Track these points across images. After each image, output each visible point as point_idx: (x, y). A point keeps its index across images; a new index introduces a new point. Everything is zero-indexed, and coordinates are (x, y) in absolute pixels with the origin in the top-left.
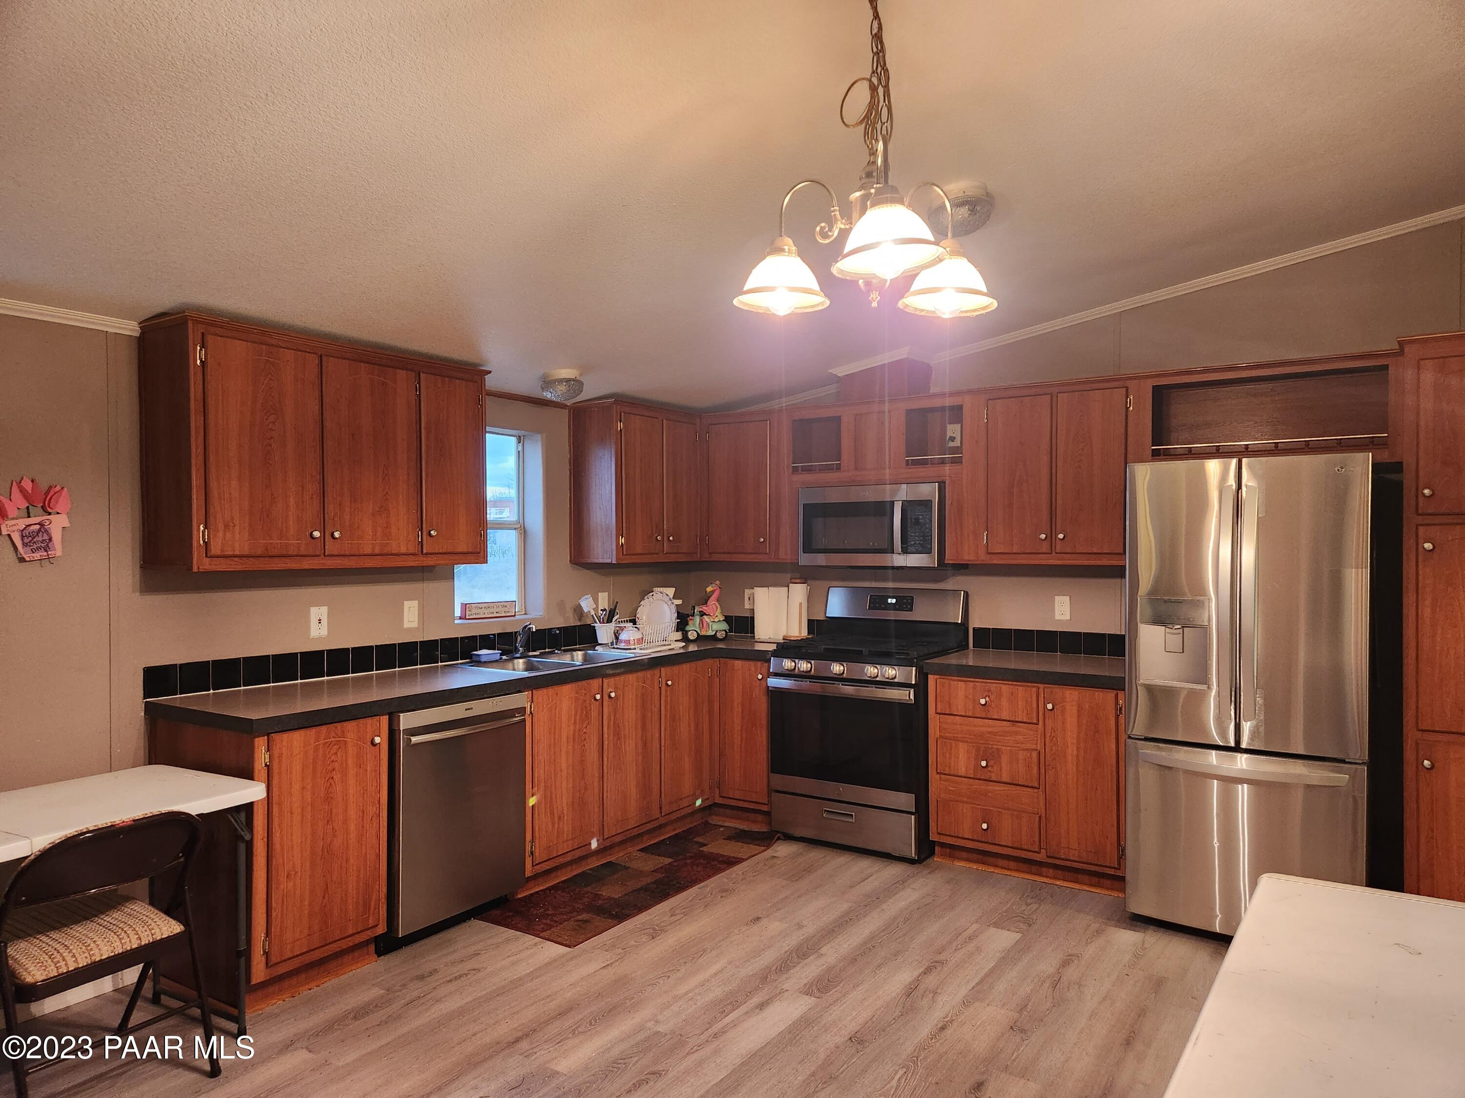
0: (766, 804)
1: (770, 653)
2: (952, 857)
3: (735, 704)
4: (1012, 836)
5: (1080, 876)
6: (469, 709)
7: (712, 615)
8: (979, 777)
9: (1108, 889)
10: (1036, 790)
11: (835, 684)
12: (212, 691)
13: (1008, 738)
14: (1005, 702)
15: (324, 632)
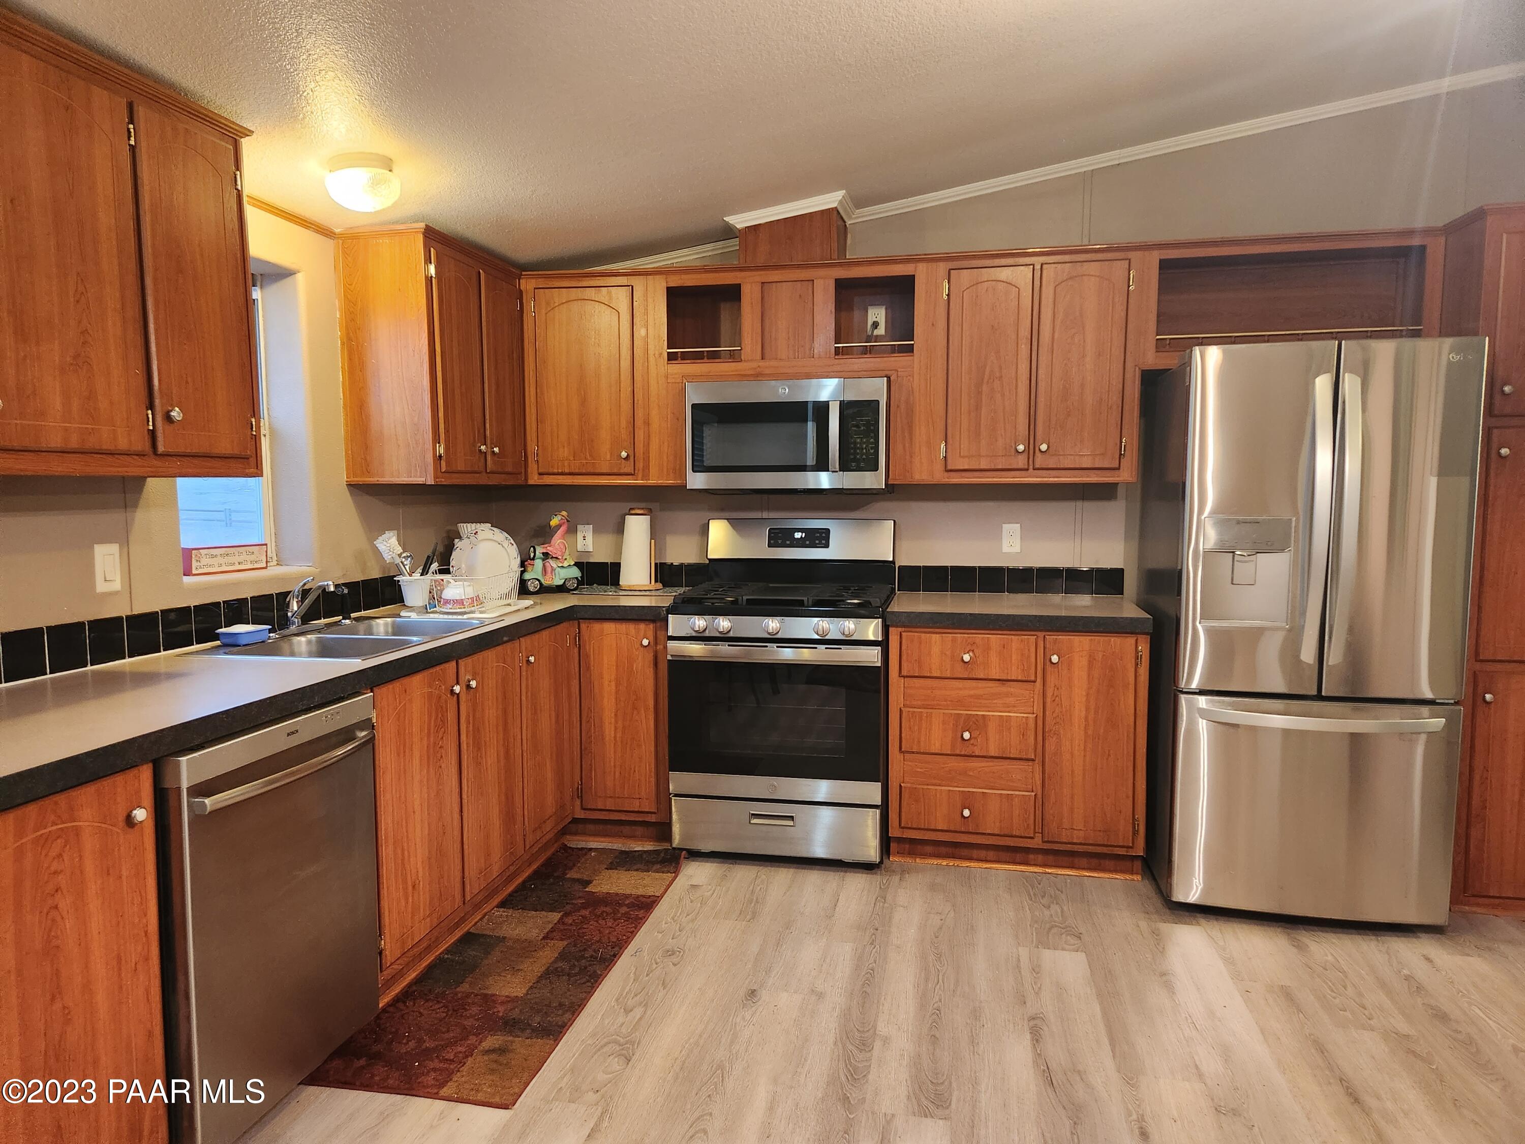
0: (654, 813)
1: (664, 609)
2: (912, 854)
3: (606, 683)
4: (1001, 822)
5: (1076, 860)
6: (293, 733)
7: (560, 557)
8: (958, 752)
9: (1111, 871)
10: (1030, 763)
11: (767, 646)
13: (995, 701)
14: (994, 659)
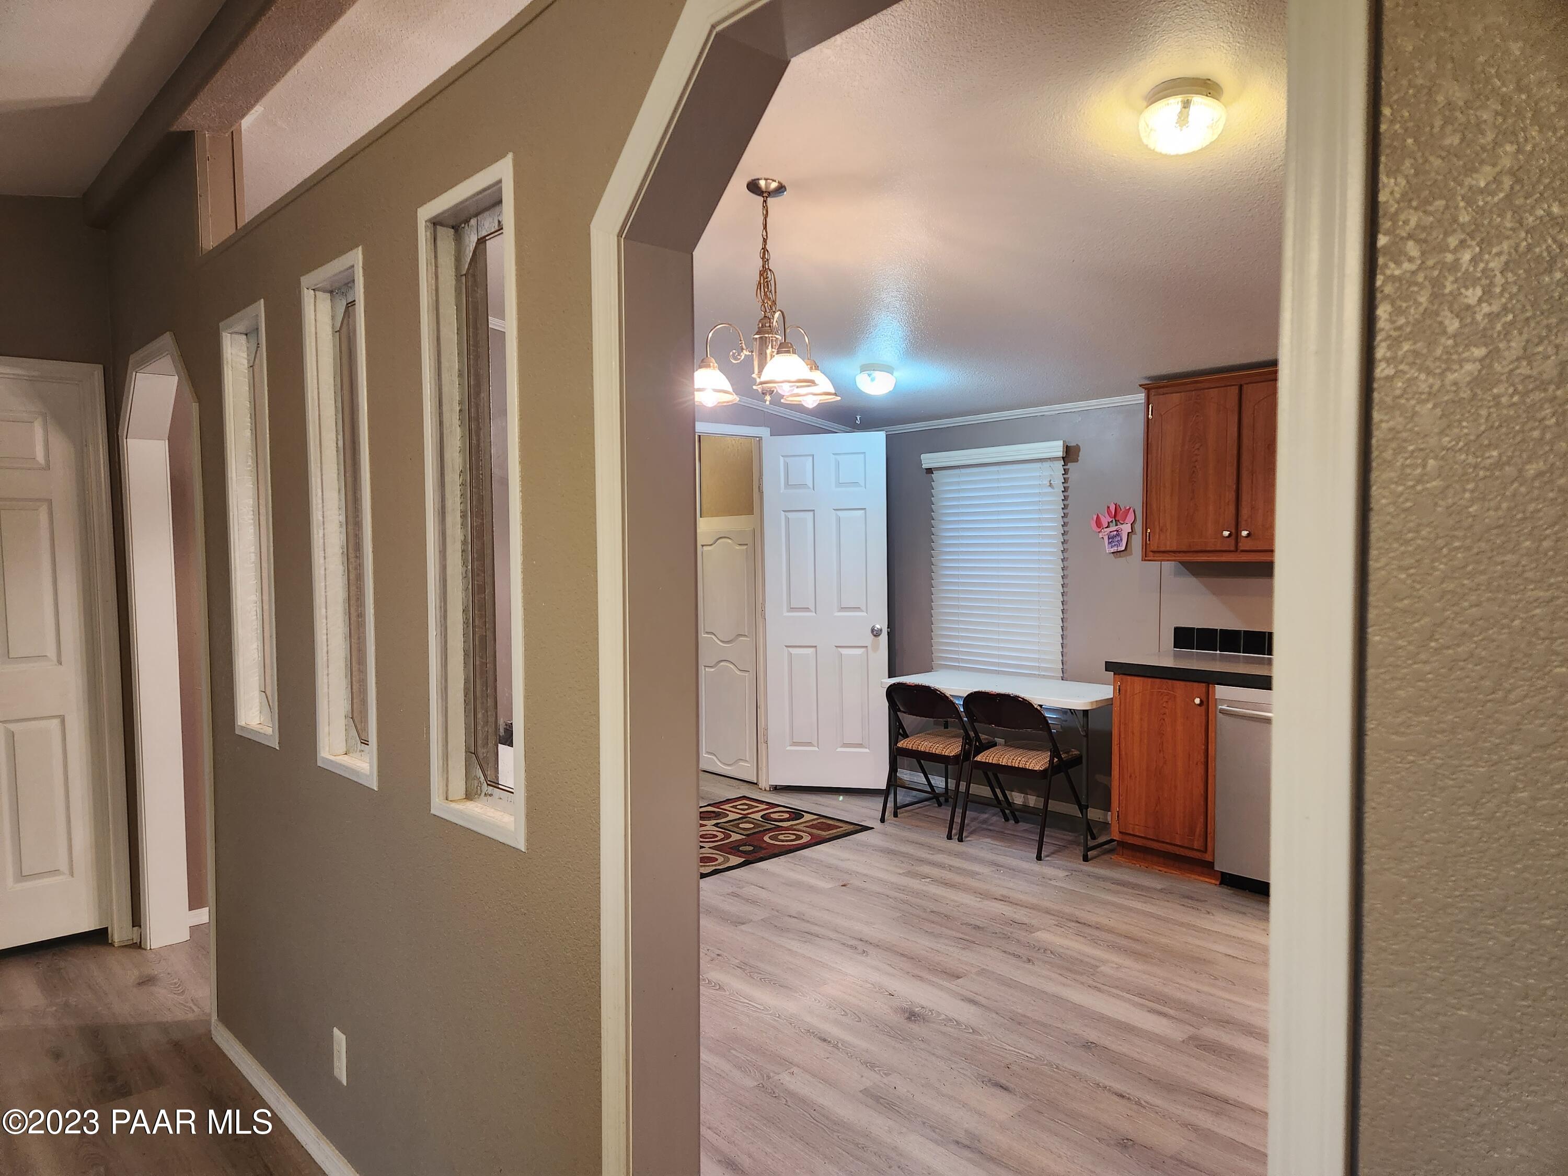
12: (1218, 652)
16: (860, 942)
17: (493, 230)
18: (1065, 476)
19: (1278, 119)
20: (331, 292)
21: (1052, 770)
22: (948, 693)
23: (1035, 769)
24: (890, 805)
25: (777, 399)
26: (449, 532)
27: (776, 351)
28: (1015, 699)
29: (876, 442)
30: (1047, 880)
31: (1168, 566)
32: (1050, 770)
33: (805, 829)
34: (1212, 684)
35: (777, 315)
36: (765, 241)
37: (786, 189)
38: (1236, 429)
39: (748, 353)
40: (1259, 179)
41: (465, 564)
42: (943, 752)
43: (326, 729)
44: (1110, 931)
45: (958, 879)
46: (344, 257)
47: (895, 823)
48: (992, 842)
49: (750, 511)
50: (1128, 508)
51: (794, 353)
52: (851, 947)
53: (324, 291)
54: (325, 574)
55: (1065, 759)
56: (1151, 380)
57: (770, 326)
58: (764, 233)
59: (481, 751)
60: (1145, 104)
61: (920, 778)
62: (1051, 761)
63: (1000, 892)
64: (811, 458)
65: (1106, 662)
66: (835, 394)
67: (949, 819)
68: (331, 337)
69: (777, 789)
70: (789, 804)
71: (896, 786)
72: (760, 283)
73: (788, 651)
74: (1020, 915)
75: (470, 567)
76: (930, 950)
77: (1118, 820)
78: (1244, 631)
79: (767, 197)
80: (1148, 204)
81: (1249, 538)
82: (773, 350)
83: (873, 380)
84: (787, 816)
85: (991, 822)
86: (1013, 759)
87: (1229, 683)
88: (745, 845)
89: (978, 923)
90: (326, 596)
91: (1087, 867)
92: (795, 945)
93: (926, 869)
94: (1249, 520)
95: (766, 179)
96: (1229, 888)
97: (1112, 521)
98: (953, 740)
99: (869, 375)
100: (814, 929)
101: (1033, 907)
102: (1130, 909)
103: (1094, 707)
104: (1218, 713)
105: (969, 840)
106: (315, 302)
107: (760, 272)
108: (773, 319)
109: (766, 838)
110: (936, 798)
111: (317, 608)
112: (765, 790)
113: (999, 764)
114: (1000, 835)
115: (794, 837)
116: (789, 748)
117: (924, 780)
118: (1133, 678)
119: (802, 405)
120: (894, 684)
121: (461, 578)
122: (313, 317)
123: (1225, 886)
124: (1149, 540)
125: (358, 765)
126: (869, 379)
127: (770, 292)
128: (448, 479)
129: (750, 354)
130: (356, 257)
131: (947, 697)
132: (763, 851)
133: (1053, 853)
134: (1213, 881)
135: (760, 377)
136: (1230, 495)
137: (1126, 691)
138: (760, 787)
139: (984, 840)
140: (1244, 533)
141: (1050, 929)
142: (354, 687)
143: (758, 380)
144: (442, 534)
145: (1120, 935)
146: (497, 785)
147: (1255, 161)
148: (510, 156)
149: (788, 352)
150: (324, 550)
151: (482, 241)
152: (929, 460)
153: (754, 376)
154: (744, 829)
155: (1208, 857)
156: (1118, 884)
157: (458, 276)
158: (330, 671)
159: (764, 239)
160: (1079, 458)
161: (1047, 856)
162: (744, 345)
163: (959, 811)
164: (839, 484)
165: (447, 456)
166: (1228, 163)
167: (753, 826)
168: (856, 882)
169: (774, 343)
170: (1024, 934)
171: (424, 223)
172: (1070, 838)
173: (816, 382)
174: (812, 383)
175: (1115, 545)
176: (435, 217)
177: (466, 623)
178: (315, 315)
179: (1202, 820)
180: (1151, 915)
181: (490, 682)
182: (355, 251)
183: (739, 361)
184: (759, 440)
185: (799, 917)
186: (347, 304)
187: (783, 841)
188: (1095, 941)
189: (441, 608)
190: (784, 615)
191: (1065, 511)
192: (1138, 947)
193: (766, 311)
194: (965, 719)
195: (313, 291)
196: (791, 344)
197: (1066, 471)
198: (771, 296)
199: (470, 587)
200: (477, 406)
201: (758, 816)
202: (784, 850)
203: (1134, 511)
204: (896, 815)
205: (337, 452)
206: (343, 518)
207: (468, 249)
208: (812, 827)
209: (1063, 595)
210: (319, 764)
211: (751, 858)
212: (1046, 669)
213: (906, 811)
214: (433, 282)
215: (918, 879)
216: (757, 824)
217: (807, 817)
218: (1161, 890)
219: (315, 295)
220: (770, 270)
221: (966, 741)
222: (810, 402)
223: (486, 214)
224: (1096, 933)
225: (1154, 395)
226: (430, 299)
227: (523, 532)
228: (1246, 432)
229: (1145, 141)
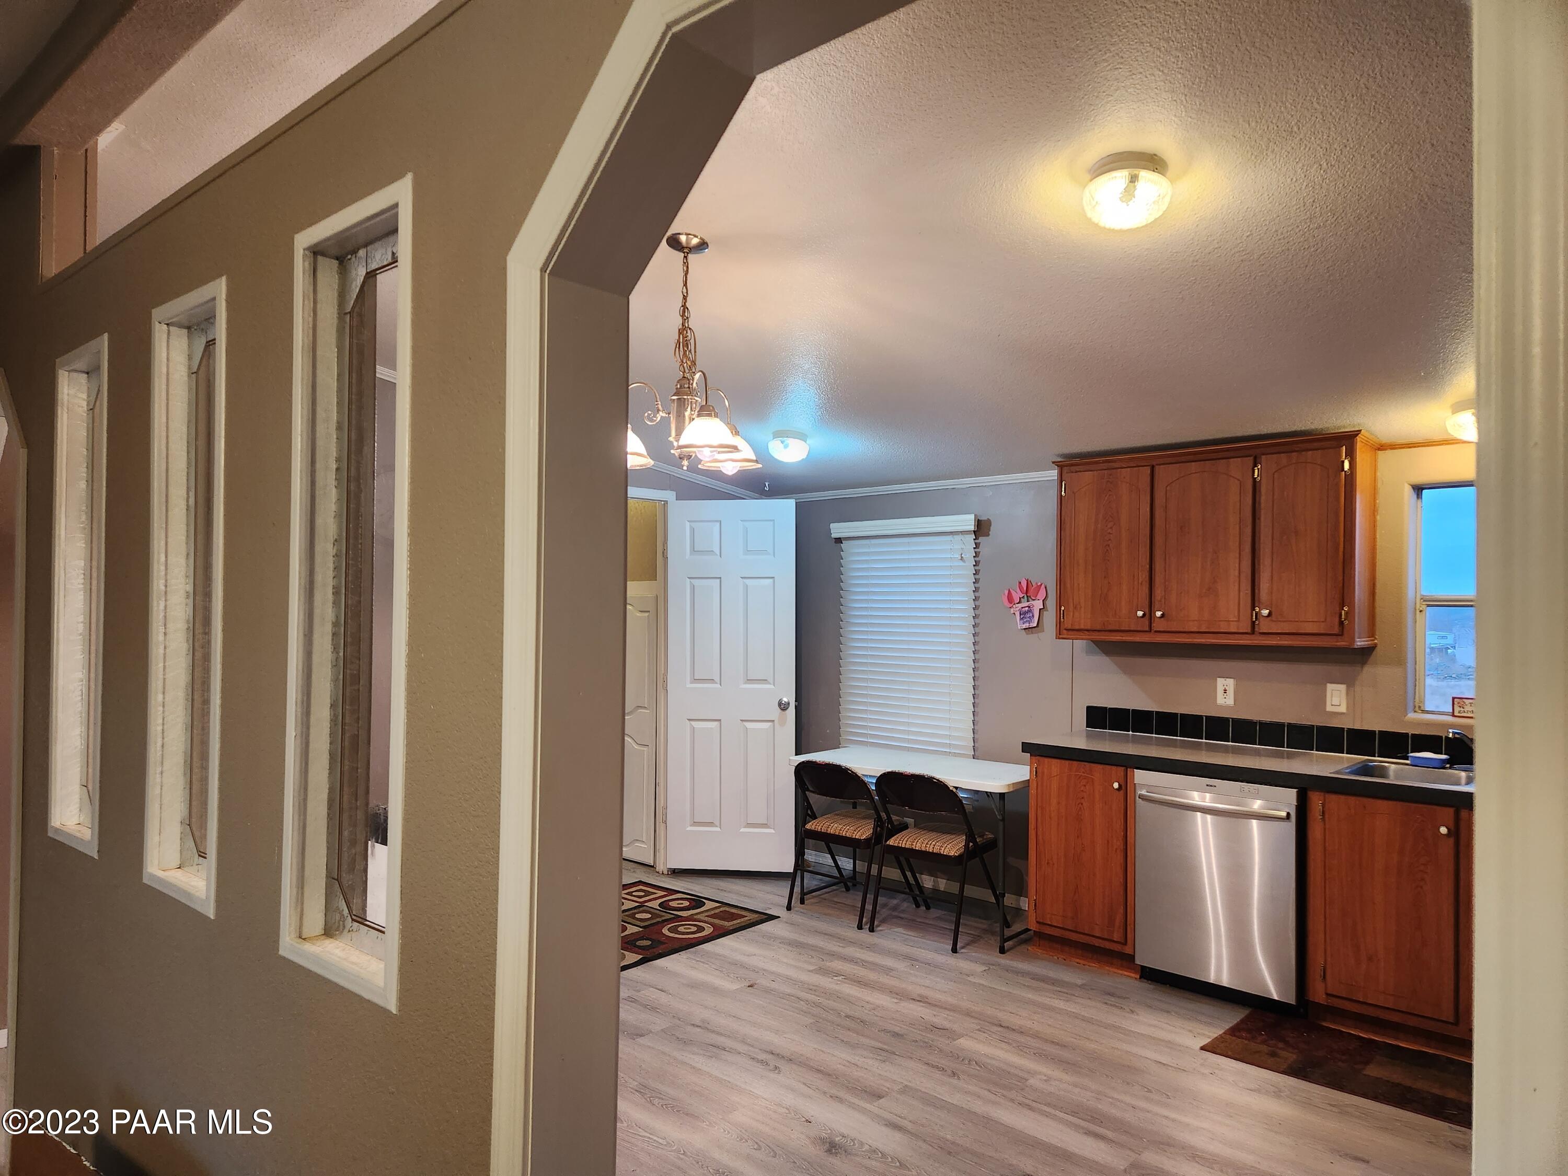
12: (1131, 733)
15: (1230, 701)
16: (771, 1056)
17: (385, 263)
18: (976, 550)
19: (1220, 199)
20: (189, 328)
21: (970, 854)
22: (860, 773)
23: (950, 854)
24: (797, 889)
25: (694, 463)
26: (317, 611)
27: (696, 413)
28: (930, 779)
29: (785, 509)
30: (965, 977)
31: (1080, 644)
32: (965, 855)
33: (706, 919)
34: (1130, 768)
35: (697, 376)
36: (685, 298)
37: (708, 245)
38: (1148, 509)
39: (664, 415)
40: (1193, 261)
41: (335, 649)
42: (854, 835)
43: (156, 839)
44: (1036, 1036)
45: (872, 976)
46: (205, 287)
47: (802, 911)
48: (904, 932)
49: (653, 577)
50: (1039, 584)
51: (716, 416)
52: (762, 1062)
53: (180, 326)
54: (165, 654)
55: (979, 843)
56: (1064, 458)
57: (689, 388)
58: (685, 290)
59: (346, 878)
60: (1088, 177)
61: (827, 859)
62: (967, 846)
63: (917, 991)
64: (718, 524)
65: (1023, 743)
66: (757, 461)
67: (860, 906)
68: (186, 379)
69: (676, 873)
70: (687, 889)
71: (803, 871)
72: (679, 341)
73: (691, 724)
74: (941, 1019)
75: (341, 654)
76: (847, 1064)
77: (1035, 909)
78: (1156, 712)
79: (688, 253)
80: (1081, 281)
81: (1162, 619)
82: (693, 413)
83: (786, 447)
84: (686, 903)
85: (902, 908)
86: (927, 844)
87: (1148, 767)
88: (642, 939)
89: (897, 1029)
90: (164, 679)
91: (1004, 960)
92: (699, 1061)
93: (837, 965)
94: (1163, 600)
95: (687, 234)
96: (1150, 982)
97: (1023, 597)
98: (863, 822)
99: (782, 442)
100: (721, 1040)
101: (953, 1009)
102: (1051, 1009)
103: (1011, 790)
104: (1137, 798)
105: (881, 930)
106: (168, 338)
107: (679, 330)
108: (693, 380)
109: (665, 931)
110: (845, 882)
111: (153, 694)
112: (663, 874)
113: (912, 849)
114: (912, 924)
115: (695, 929)
116: (689, 828)
117: (830, 861)
118: (1050, 760)
119: (721, 471)
120: (803, 762)
121: (330, 667)
122: (164, 355)
123: (1146, 980)
124: (1063, 618)
125: (193, 883)
126: (782, 446)
127: (690, 351)
128: (318, 548)
129: (667, 415)
130: (219, 289)
131: (859, 777)
132: (662, 947)
133: (968, 944)
134: (1133, 975)
135: (678, 441)
136: (1144, 576)
137: (1043, 773)
138: (657, 870)
139: (896, 930)
140: (1159, 614)
141: (972, 1034)
142: (194, 787)
143: (675, 444)
144: (309, 614)
145: (1046, 1041)
146: (363, 921)
147: (1191, 242)
148: (409, 177)
149: (710, 415)
150: (165, 625)
151: (371, 276)
152: (838, 529)
153: (671, 439)
154: (641, 920)
155: (1128, 950)
156: (1038, 980)
157: (341, 314)
158: (165, 768)
159: (684, 296)
160: (990, 533)
161: (963, 948)
162: (660, 406)
163: (870, 897)
164: (747, 552)
165: (319, 521)
166: (1164, 243)
167: (650, 916)
168: (763, 982)
169: (694, 405)
170: (947, 1042)
171: (302, 251)
172: (985, 926)
173: (739, 448)
174: (735, 448)
175: (1027, 621)
176: (316, 245)
177: (333, 721)
178: (168, 354)
179: (1121, 910)
180: (1076, 1016)
181: (361, 791)
182: (218, 281)
183: (654, 423)
184: (664, 504)
185: (704, 1026)
186: (207, 342)
187: (683, 933)
188: (1021, 1049)
189: (302, 703)
190: (687, 686)
191: (977, 585)
192: (1065, 1054)
193: (685, 371)
194: (877, 798)
195: (166, 326)
196: (713, 407)
197: (977, 545)
198: (690, 356)
199: (341, 677)
200: (358, 462)
201: (655, 904)
202: (685, 944)
203: (1046, 588)
204: (802, 902)
205: (187, 510)
206: (190, 588)
207: (354, 283)
208: (714, 916)
209: (974, 671)
210: (145, 881)
211: (648, 954)
212: (956, 746)
213: (814, 897)
214: (311, 319)
215: (829, 977)
216: (656, 914)
217: (709, 905)
218: (1082, 987)
219: (169, 331)
220: (690, 329)
221: (877, 823)
222: (730, 469)
223: (378, 244)
224: (1022, 1039)
225: (1067, 473)
226: (305, 339)
227: (409, 618)
228: (1158, 513)
229: (1089, 215)
